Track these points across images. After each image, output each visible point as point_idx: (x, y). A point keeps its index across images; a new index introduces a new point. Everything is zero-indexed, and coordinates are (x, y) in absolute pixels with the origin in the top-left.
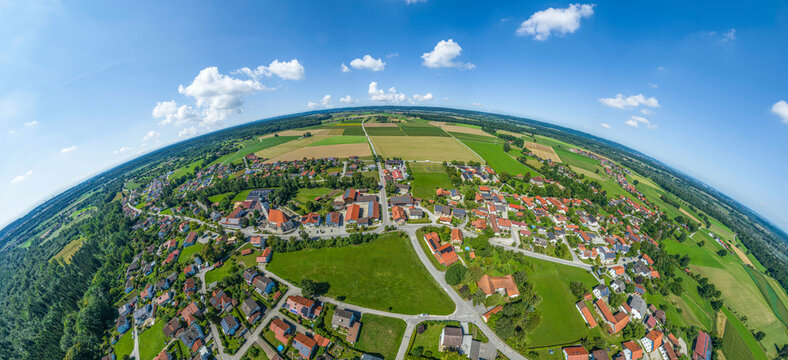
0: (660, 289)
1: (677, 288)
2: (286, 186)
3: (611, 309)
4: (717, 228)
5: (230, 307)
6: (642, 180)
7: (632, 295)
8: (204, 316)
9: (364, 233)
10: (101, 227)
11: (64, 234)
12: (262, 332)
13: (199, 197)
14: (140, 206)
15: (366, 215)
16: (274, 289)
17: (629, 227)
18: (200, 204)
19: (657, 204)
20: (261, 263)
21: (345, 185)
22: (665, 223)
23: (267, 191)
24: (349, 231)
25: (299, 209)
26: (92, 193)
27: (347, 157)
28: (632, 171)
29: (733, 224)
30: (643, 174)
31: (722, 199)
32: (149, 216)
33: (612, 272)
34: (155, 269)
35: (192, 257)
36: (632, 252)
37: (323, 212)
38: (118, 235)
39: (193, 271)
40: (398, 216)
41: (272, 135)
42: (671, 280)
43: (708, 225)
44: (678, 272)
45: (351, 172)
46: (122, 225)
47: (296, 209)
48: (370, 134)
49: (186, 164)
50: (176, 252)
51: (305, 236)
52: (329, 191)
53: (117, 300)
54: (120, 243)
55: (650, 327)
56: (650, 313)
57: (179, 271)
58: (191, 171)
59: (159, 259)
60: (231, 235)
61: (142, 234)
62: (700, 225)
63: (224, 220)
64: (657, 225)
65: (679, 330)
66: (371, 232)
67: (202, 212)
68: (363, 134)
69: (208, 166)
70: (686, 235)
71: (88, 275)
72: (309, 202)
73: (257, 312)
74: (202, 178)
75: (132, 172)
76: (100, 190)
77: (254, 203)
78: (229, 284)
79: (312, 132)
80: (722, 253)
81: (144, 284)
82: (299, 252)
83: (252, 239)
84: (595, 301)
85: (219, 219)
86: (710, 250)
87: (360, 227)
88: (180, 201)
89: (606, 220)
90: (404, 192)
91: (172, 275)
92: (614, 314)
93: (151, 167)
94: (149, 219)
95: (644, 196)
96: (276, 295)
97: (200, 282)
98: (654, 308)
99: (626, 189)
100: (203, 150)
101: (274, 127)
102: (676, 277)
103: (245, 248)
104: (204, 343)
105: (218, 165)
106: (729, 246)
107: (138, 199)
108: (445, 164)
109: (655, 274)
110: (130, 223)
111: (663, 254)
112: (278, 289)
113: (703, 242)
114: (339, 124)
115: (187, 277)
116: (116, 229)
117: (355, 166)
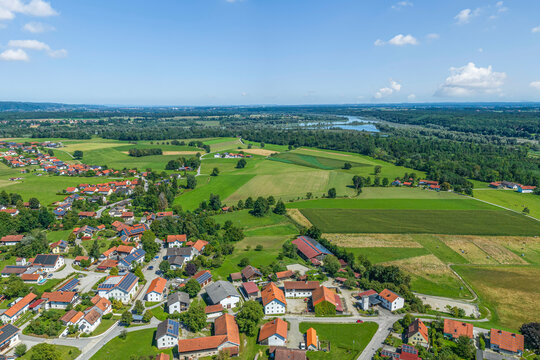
0: (220, 252)
1: (234, 234)
3: (203, 335)
4: (218, 146)
6: (84, 146)
7: (203, 291)
17: (116, 224)
19: (130, 166)
22: (158, 182)
28: (60, 141)
29: (231, 131)
30: (82, 137)
31: (203, 113)
33: (154, 297)
36: (150, 250)
42: (221, 233)
43: (207, 149)
44: (219, 219)
55: (255, 293)
56: (239, 284)
62: (198, 155)
64: (151, 191)
65: (278, 263)
70: (193, 177)
80: (241, 165)
84: (176, 352)
86: (229, 171)
89: (72, 242)
92: (213, 333)
95: (105, 167)
98: (237, 274)
99: (69, 174)
102: (222, 225)
106: (242, 152)
109: (200, 245)
111: (186, 217)
113: (216, 169)
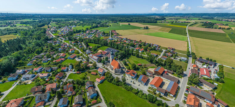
2: (126, 52)
5: (70, 94)
8: (56, 92)
9: (158, 98)
10: (31, 35)
11: (8, 30)
13: (84, 41)
14: (55, 34)
15: (165, 87)
16: (95, 97)
18: (83, 44)
20: (97, 82)
21: (158, 63)
23: (116, 51)
24: (149, 91)
26: (32, 20)
27: (167, 47)
32: (58, 40)
34: (49, 62)
35: (69, 64)
37: (139, 73)
38: (39, 41)
39: (66, 70)
40: (192, 103)
41: (127, 24)
45: (166, 57)
46: (42, 38)
47: (126, 64)
49: (83, 25)
50: (63, 59)
51: (124, 80)
52: (148, 63)
53: (20, 66)
54: (38, 45)
57: (60, 67)
58: (84, 29)
59: (54, 59)
60: (91, 63)
61: (51, 46)
63: (91, 55)
66: (164, 101)
67: (83, 48)
68: (185, 34)
69: (93, 29)
71: (12, 51)
72: (134, 64)
73: (80, 104)
74: (89, 34)
75: (56, 19)
76: (37, 21)
77: (108, 53)
78: (78, 83)
79: (150, 26)
81: (39, 65)
82: (117, 87)
83: (99, 69)
85: (89, 54)
87: (157, 93)
88: (75, 40)
90: (206, 88)
91: (55, 67)
93: (66, 20)
94: (57, 41)
96: (94, 101)
97: (66, 76)
100: (92, 21)
101: (129, 20)
103: (94, 71)
104: (44, 104)
105: (97, 30)
110: (47, 39)
112: (96, 99)
114: (169, 25)
115: (61, 71)
116: (39, 39)
117: (171, 55)
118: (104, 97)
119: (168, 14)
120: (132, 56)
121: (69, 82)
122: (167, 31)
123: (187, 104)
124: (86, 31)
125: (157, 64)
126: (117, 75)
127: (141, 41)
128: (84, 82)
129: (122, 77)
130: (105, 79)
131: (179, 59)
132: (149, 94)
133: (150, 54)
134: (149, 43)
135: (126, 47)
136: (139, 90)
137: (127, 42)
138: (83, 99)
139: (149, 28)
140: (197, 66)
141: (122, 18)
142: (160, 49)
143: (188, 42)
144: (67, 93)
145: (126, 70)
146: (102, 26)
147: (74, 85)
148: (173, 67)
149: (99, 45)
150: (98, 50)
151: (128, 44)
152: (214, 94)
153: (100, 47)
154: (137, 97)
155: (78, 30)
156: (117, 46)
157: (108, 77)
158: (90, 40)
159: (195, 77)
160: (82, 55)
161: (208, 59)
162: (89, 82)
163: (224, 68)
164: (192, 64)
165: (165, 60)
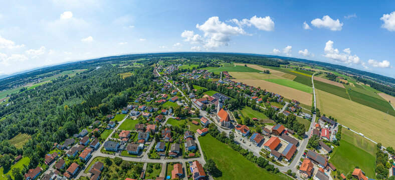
2: (239, 100)
5: (168, 140)
8: (154, 134)
9: (271, 163)
10: (142, 73)
11: (128, 68)
12: (169, 163)
13: (189, 82)
14: (161, 73)
15: (281, 151)
16: (193, 151)
18: (187, 86)
20: (198, 133)
21: (279, 120)
23: (226, 97)
24: (261, 154)
25: (239, 118)
26: (145, 59)
27: (291, 99)
32: (162, 79)
34: (151, 101)
37: (253, 130)
38: (146, 80)
39: (166, 113)
40: (305, 169)
41: (243, 65)
45: (289, 113)
46: (150, 77)
47: (237, 117)
48: (316, 87)
49: (190, 64)
50: (164, 100)
51: (232, 137)
52: (265, 118)
53: (130, 102)
54: (145, 83)
57: (160, 109)
58: (191, 68)
59: (156, 99)
61: (155, 85)
63: (194, 100)
66: (276, 166)
67: (186, 90)
68: (311, 85)
69: (200, 69)
71: (127, 87)
72: (247, 118)
73: (176, 153)
74: (195, 74)
75: (164, 58)
76: (148, 60)
77: (215, 100)
78: (176, 130)
79: (271, 71)
81: (143, 104)
82: (222, 143)
83: (202, 118)
85: (193, 98)
87: (271, 156)
88: (179, 80)
90: (323, 152)
91: (156, 108)
93: (173, 59)
94: (162, 80)
96: (191, 154)
97: (165, 120)
100: (201, 60)
101: (246, 60)
103: (196, 120)
104: (144, 143)
107: (161, 70)
108: (379, 146)
110: (153, 78)
112: (195, 152)
114: (293, 71)
115: (161, 114)
116: (147, 77)
117: (294, 109)
118: (204, 153)
119: (292, 58)
120: (246, 107)
121: (168, 126)
122: (291, 79)
123: (301, 169)
124: (192, 70)
125: (277, 121)
126: (224, 129)
127: (259, 88)
128: (183, 131)
129: (230, 132)
130: (208, 132)
131: (303, 115)
132: (260, 157)
133: (269, 107)
134: (270, 92)
135: (239, 94)
136: (249, 151)
137: (241, 88)
138: (180, 149)
139: (270, 72)
140: (320, 126)
141: (236, 58)
142: (282, 100)
143: (313, 94)
144: (164, 138)
145: (236, 124)
146: (211, 66)
147: (172, 132)
148: (295, 126)
149: (206, 89)
150: (204, 95)
151: (243, 91)
152: (328, 158)
153: (207, 91)
154: (245, 159)
155: (184, 69)
156: (229, 91)
157: (211, 130)
158: (196, 82)
159: (315, 139)
160: (184, 98)
161: (330, 118)
162: (189, 131)
163: (342, 128)
164: (316, 123)
165: (287, 116)
